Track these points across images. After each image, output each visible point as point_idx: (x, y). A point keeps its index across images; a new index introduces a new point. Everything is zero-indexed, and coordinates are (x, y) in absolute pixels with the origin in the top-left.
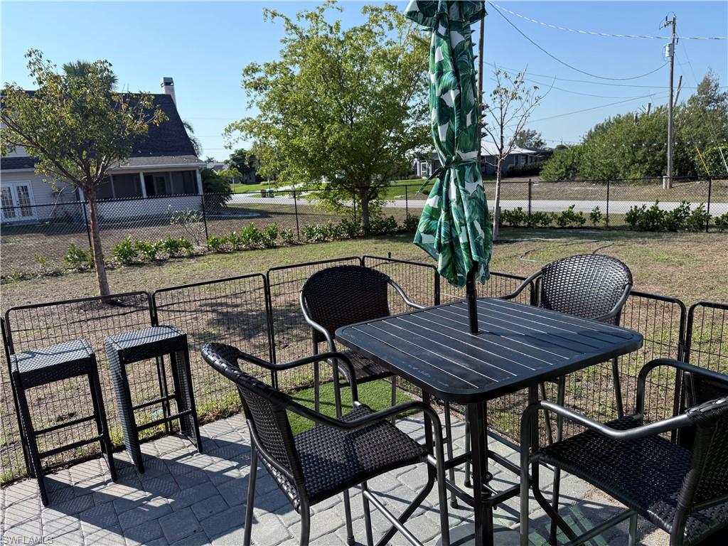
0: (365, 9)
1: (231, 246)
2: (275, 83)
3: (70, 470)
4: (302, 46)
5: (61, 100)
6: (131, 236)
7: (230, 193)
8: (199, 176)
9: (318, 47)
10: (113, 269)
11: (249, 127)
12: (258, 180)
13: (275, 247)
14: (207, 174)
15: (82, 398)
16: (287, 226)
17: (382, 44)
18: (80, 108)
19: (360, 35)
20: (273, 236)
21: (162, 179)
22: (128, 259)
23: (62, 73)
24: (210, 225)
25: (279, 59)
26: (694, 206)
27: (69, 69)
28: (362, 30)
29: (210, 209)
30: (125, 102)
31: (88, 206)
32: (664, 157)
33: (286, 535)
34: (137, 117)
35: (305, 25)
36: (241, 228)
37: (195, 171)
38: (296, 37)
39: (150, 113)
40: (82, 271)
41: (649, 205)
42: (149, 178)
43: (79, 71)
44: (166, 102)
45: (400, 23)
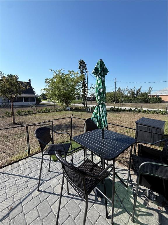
0: (69, 71)
1: (41, 112)
2: (52, 82)
3: (4, 168)
4: (57, 76)
5: (6, 82)
6: (20, 109)
7: (41, 101)
8: (35, 98)
9: (60, 77)
10: (16, 116)
11: (45, 90)
12: (47, 99)
13: (50, 112)
14: (37, 98)
15: (7, 148)
16: (52, 108)
17: (71, 77)
18: (10, 84)
19: (68, 75)
20: (50, 110)
21: (27, 98)
22: (19, 114)
23: (7, 76)
24: (37, 107)
25: (52, 78)
26: (120, 107)
27: (8, 76)
28: (68, 74)
29: (37, 104)
30: (21, 83)
31: (11, 103)
32: (114, 99)
33: (59, 183)
34: (23, 87)
35: (58, 73)
36: (43, 108)
37: (34, 97)
38: (56, 75)
39: (26, 86)
40: (9, 116)
41: (113, 107)
42: (24, 98)
43: (11, 76)
44: (29, 84)
45: (75, 74)
